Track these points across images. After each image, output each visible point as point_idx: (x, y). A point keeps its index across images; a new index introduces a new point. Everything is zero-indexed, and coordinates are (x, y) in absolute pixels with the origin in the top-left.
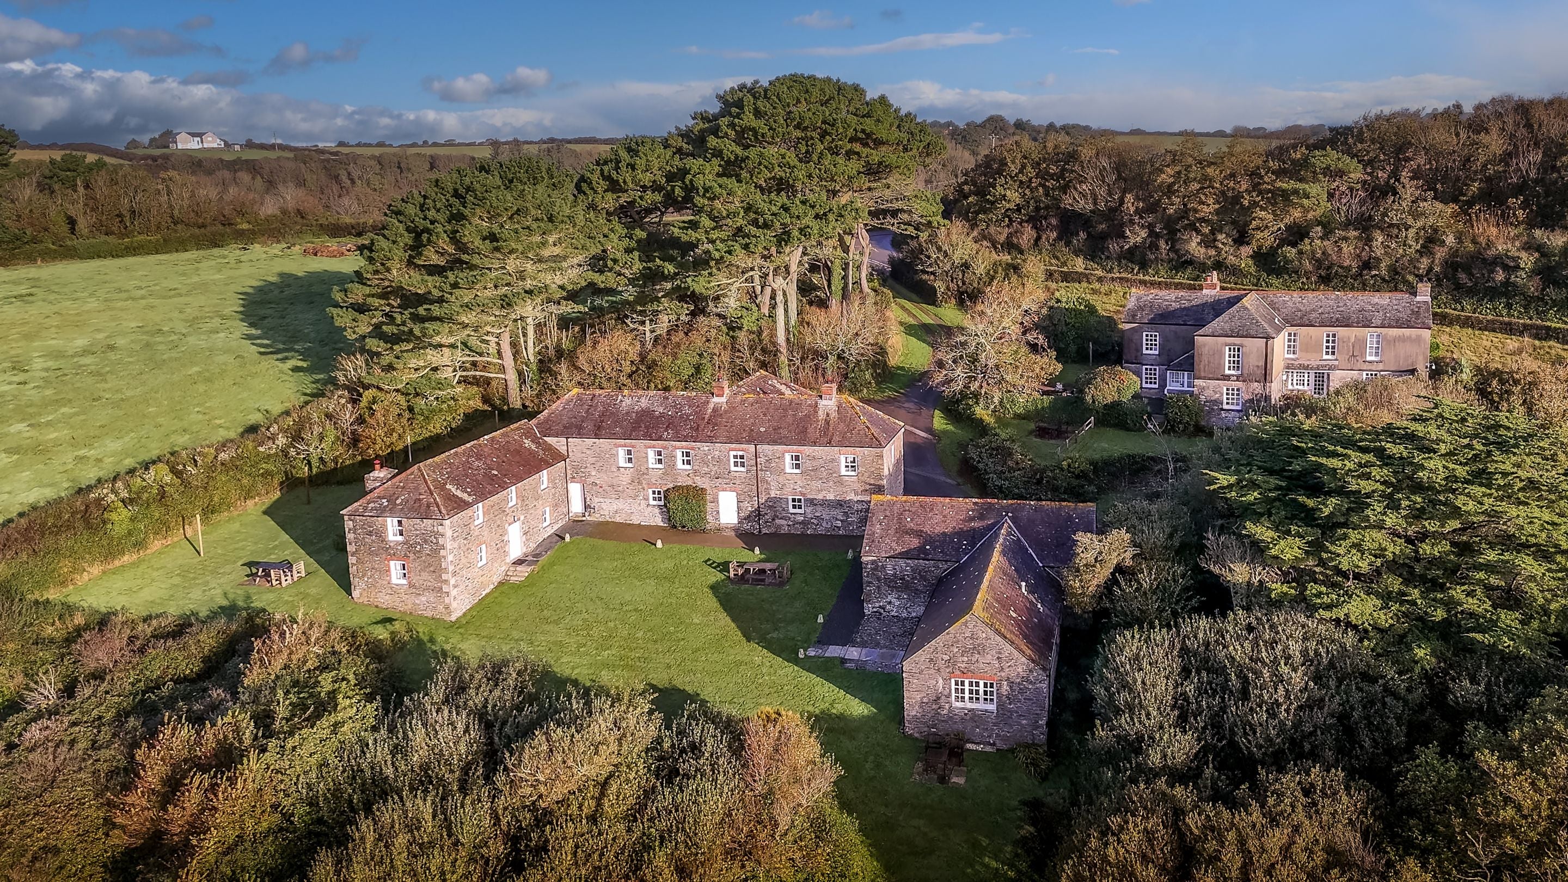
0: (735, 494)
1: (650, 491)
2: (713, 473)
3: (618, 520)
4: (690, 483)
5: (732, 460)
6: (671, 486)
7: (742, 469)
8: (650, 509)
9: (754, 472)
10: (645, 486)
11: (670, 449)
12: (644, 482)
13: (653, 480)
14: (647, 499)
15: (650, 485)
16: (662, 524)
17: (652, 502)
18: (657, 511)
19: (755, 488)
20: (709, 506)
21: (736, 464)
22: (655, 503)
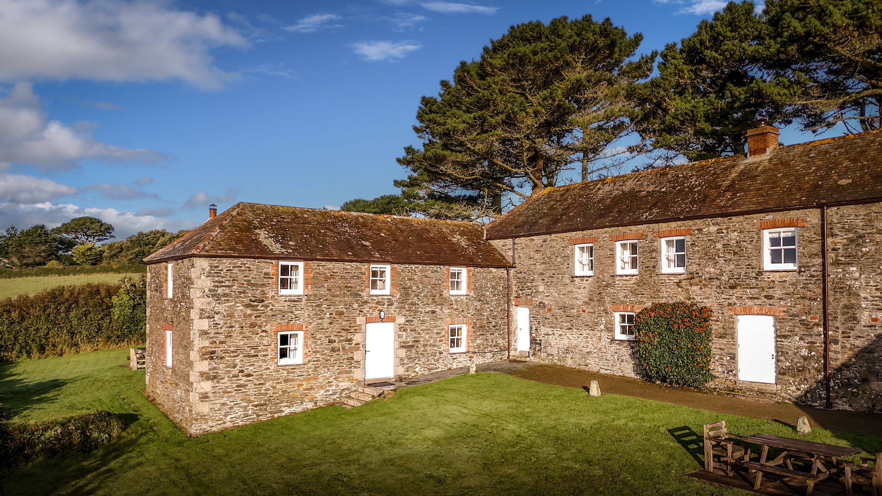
0: (770, 320)
1: (617, 316)
2: (725, 278)
3: (569, 363)
4: (681, 298)
5: (767, 248)
6: (649, 304)
7: (790, 266)
8: (614, 347)
9: (815, 270)
10: (609, 306)
11: (650, 237)
12: (607, 299)
13: (621, 296)
14: (610, 329)
15: (616, 304)
16: (632, 375)
17: (619, 336)
18: (626, 352)
19: (817, 305)
20: (716, 345)
21: (776, 257)
22: (624, 337)
